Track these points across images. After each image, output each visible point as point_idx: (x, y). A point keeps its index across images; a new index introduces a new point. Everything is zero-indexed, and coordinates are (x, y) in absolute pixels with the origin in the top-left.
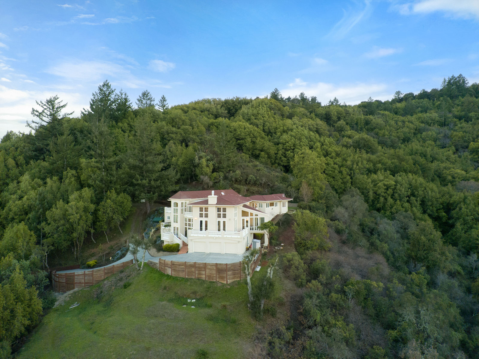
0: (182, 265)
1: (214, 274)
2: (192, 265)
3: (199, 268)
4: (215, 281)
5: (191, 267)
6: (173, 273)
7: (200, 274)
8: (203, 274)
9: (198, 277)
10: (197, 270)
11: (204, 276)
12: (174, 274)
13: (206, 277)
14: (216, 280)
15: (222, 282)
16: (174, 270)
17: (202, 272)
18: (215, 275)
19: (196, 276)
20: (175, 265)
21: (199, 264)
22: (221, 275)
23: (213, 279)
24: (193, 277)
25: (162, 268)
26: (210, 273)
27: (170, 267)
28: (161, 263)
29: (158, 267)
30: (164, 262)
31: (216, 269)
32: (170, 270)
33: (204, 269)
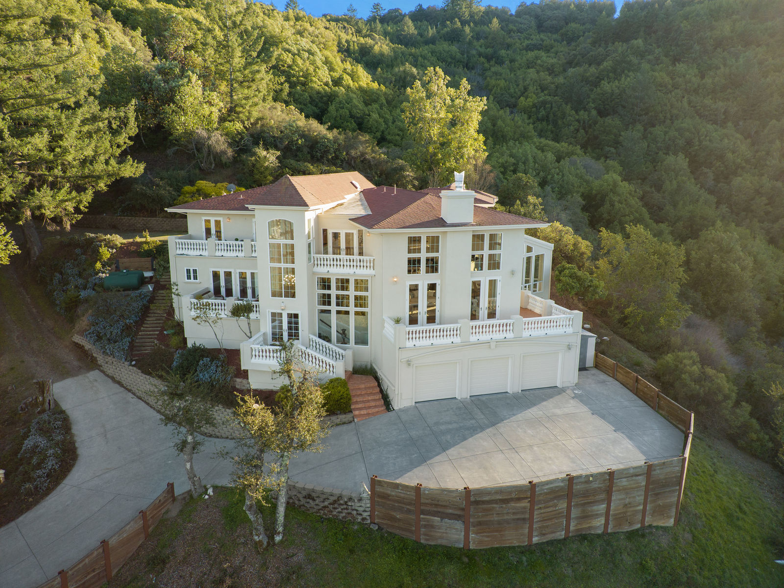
0: (519, 499)
1: (639, 505)
2: (561, 489)
3: (586, 494)
4: (639, 526)
5: (555, 498)
6: (472, 536)
7: (585, 517)
8: (597, 516)
9: (578, 530)
10: (577, 505)
11: (599, 522)
12: (475, 541)
13: (606, 524)
14: (643, 520)
15: (661, 523)
16: (480, 523)
17: (595, 508)
18: (641, 507)
19: (572, 528)
20: (484, 502)
21: (588, 482)
22: (660, 502)
23: (631, 524)
24: (561, 535)
25: (393, 519)
26: (625, 506)
27: (457, 517)
28: (385, 497)
29: (365, 514)
30: (412, 495)
31: (647, 486)
32: (459, 525)
33: (603, 496)
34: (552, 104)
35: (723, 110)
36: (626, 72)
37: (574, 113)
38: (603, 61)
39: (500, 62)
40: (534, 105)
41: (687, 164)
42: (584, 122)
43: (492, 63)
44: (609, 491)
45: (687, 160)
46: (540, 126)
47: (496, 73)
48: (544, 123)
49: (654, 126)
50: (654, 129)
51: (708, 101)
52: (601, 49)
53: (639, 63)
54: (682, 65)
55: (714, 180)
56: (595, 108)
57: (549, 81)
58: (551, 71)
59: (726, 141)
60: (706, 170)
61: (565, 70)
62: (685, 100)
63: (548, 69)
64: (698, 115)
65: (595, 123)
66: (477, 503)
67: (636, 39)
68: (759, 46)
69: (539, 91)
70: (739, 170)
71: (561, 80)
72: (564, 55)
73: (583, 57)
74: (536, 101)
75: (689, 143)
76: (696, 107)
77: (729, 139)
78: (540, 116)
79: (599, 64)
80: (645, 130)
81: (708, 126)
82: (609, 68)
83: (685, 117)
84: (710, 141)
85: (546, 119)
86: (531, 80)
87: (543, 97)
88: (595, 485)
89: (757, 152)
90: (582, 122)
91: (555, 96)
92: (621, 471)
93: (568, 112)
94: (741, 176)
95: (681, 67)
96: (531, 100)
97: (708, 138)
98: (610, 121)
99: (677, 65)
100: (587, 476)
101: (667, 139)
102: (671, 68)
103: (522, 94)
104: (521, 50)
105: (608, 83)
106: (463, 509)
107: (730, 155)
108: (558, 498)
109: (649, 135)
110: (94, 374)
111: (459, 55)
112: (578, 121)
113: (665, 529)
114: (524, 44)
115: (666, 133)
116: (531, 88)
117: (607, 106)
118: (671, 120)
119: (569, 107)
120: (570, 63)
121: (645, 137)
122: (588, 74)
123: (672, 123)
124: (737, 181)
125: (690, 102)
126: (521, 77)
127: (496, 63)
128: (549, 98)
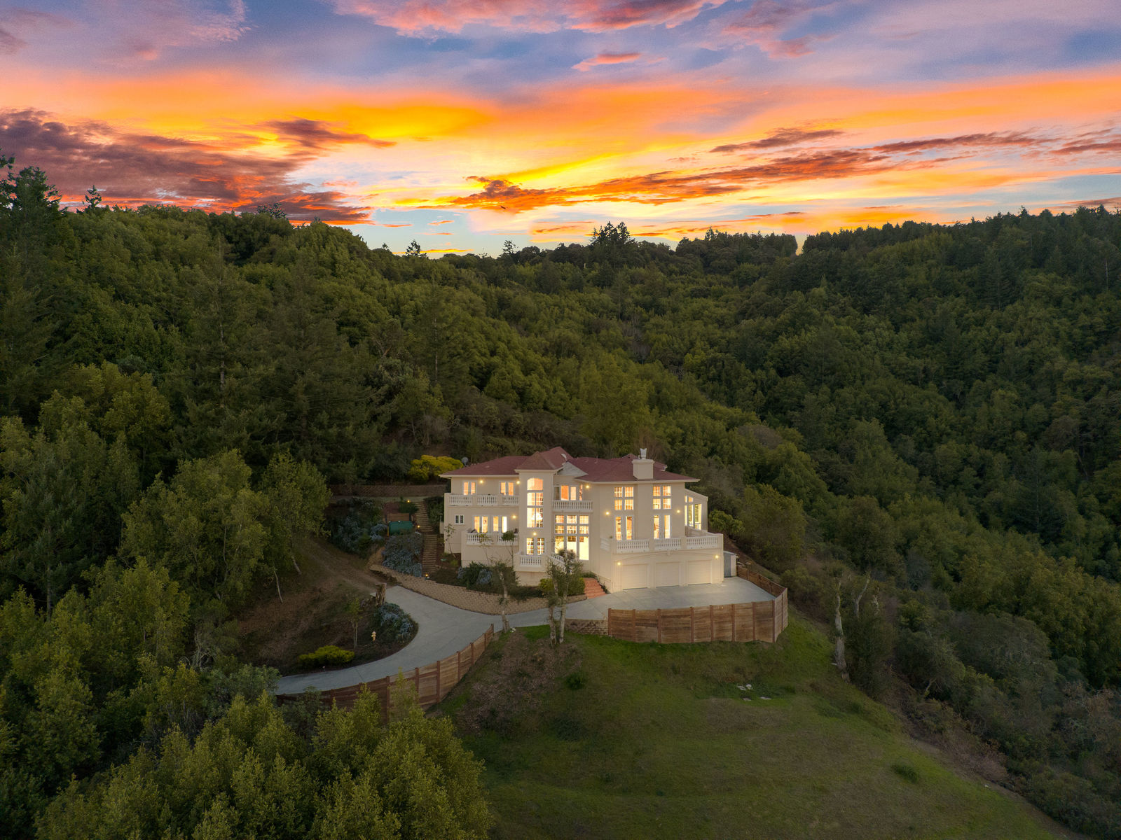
0: (685, 616)
1: (751, 626)
2: (706, 612)
3: (720, 616)
4: (752, 640)
5: (704, 617)
6: (662, 636)
7: (721, 630)
8: (728, 630)
9: (717, 638)
10: (716, 623)
11: (729, 634)
12: (664, 639)
13: (733, 636)
14: (754, 637)
15: (765, 640)
16: (666, 629)
17: (726, 625)
18: (752, 628)
19: (715, 636)
20: (668, 617)
21: (720, 609)
22: (763, 626)
23: (747, 638)
24: (709, 639)
25: (621, 631)
26: (743, 626)
27: (654, 625)
28: (616, 619)
29: (606, 630)
30: (631, 615)
31: (753, 615)
32: (655, 629)
33: (729, 619)
34: (723, 362)
35: (922, 368)
36: (806, 325)
37: (750, 372)
38: (780, 312)
39: (660, 311)
40: (703, 363)
41: (882, 431)
42: (762, 383)
43: (652, 312)
44: (732, 616)
45: (882, 426)
46: (711, 387)
47: (657, 326)
48: (716, 383)
49: (842, 387)
50: (841, 390)
51: (903, 358)
52: (777, 299)
53: (822, 315)
54: (871, 317)
55: (916, 448)
56: (774, 367)
57: (719, 335)
58: (721, 323)
59: (927, 403)
60: (904, 437)
61: (737, 322)
62: (877, 356)
63: (718, 321)
64: (894, 374)
65: (775, 383)
66: (664, 617)
67: (818, 286)
68: (958, 296)
69: (708, 347)
70: (944, 436)
71: (733, 334)
72: (735, 304)
73: (757, 307)
74: (704, 359)
75: (884, 406)
76: (890, 364)
77: (930, 401)
78: (711, 375)
79: (776, 316)
80: (833, 391)
81: (906, 386)
82: (787, 321)
83: (879, 376)
84: (908, 404)
85: (717, 378)
86: (698, 334)
87: (713, 353)
88: (725, 611)
89: (963, 415)
90: (759, 383)
91: (726, 353)
92: (738, 605)
93: (743, 371)
94: (946, 443)
95: (871, 320)
96: (699, 357)
97: (905, 401)
98: (791, 382)
99: (866, 316)
100: (721, 606)
101: (858, 402)
102: (859, 320)
103: (688, 351)
104: (685, 296)
105: (787, 338)
106: (657, 621)
107: (932, 420)
108: (706, 617)
109: (837, 398)
110: (397, 588)
111: (612, 305)
112: (755, 381)
113: (767, 643)
114: (689, 289)
115: (856, 395)
116: (699, 344)
117: (787, 365)
118: (862, 380)
119: (743, 365)
120: (743, 314)
121: (832, 400)
122: (763, 328)
123: (863, 384)
124: (941, 449)
125: (883, 360)
126: (686, 330)
127: (656, 312)
128: (720, 355)
